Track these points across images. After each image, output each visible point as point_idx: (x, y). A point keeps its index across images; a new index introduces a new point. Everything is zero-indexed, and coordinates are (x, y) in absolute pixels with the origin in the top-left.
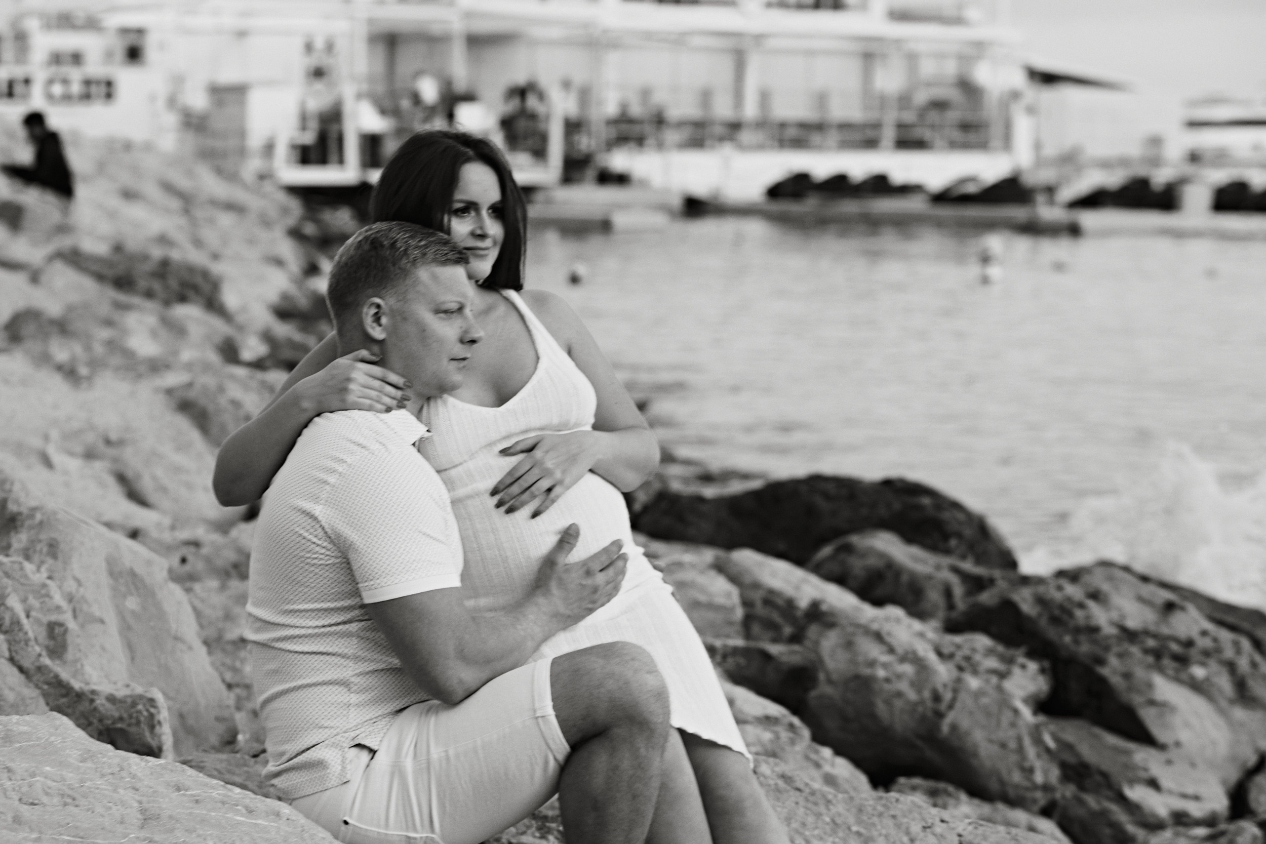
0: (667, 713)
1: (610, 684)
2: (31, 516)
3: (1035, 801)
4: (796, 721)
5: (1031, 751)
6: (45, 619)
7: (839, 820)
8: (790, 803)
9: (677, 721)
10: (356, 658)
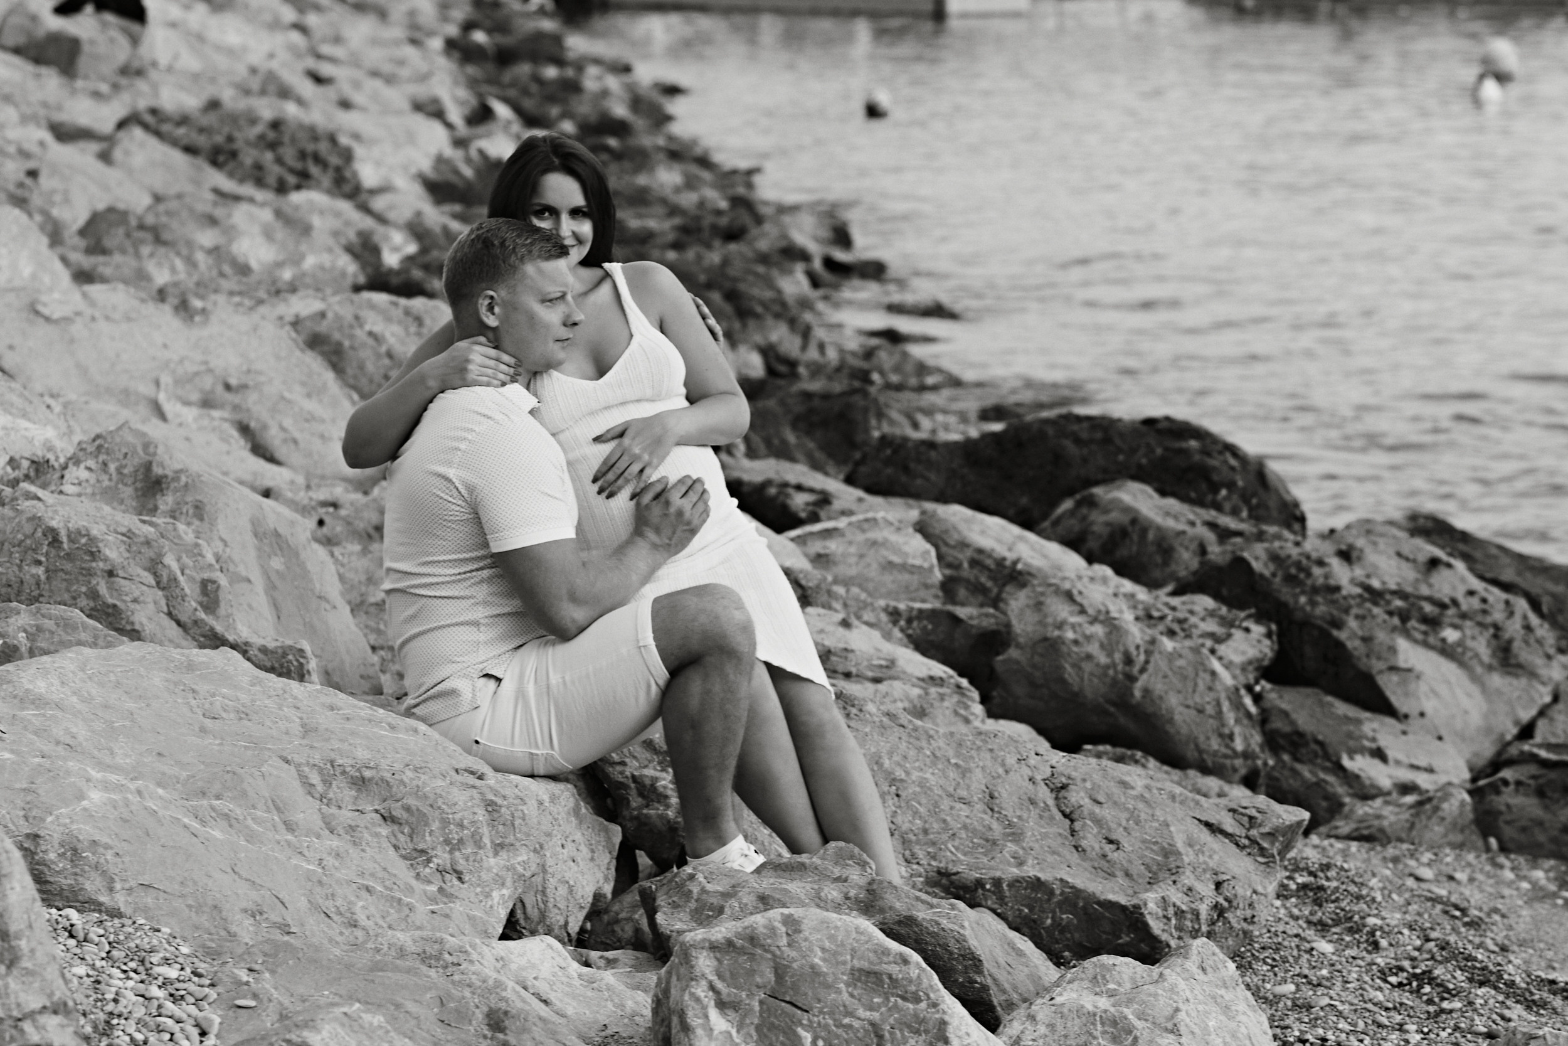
0: (753, 645)
1: (703, 619)
2: (176, 479)
3: (1235, 770)
4: (964, 682)
5: (1230, 717)
6: (198, 578)
7: (938, 754)
8: (893, 738)
9: (763, 653)
10: (485, 603)
